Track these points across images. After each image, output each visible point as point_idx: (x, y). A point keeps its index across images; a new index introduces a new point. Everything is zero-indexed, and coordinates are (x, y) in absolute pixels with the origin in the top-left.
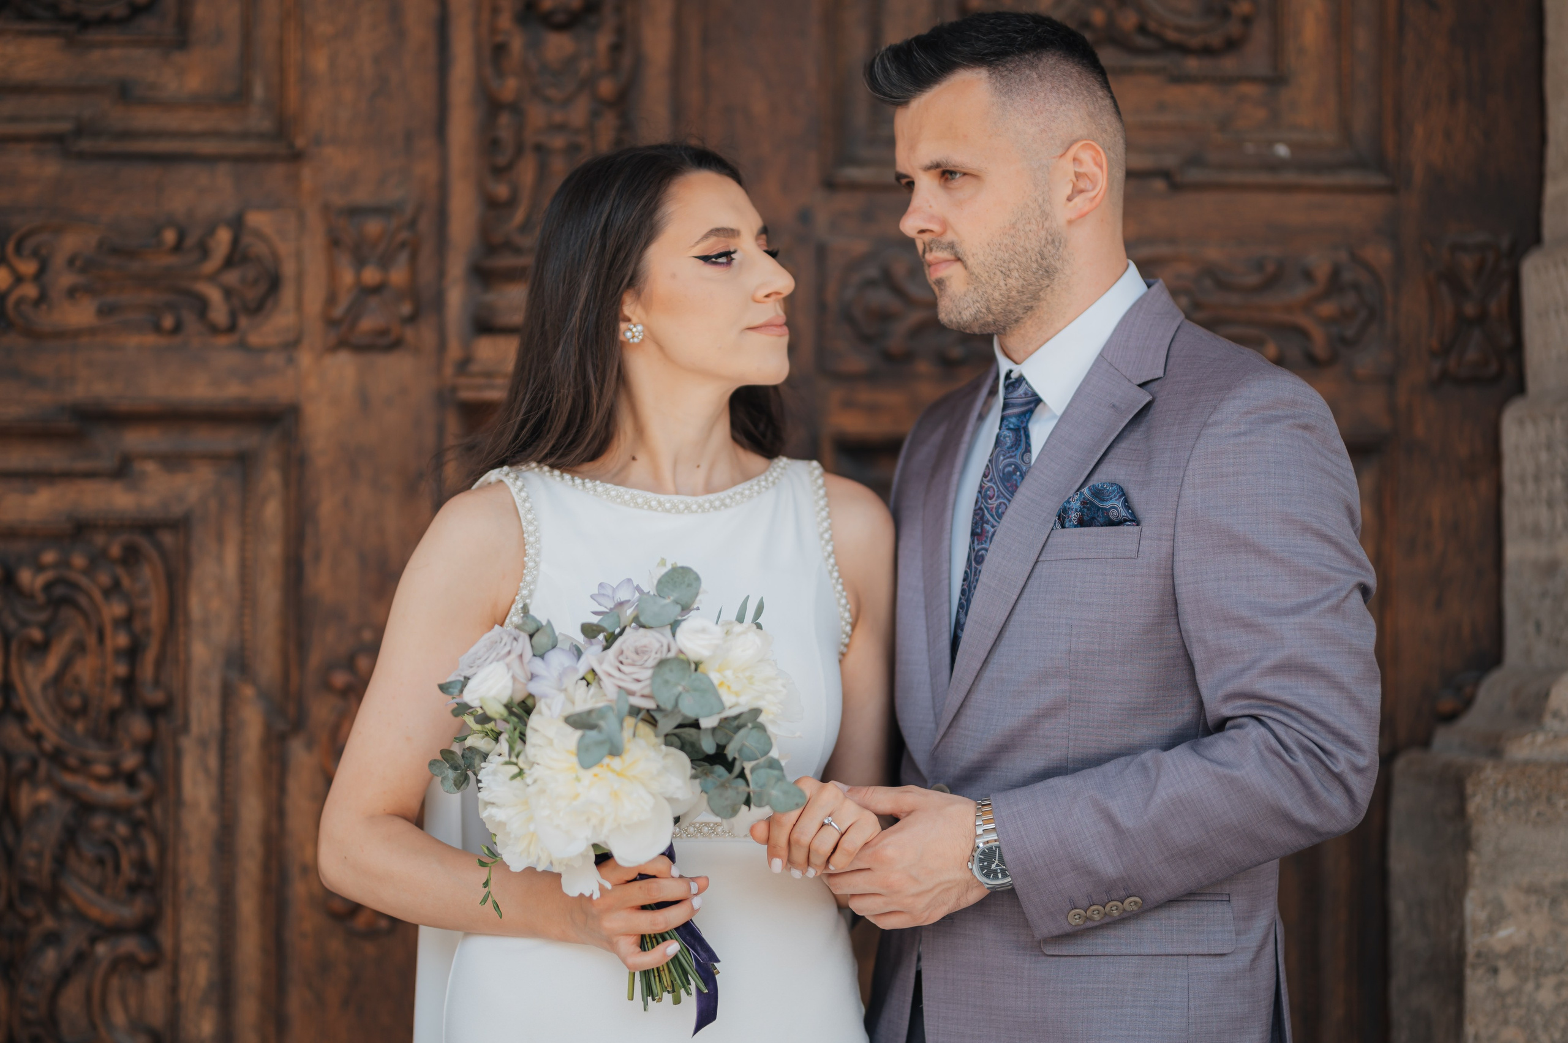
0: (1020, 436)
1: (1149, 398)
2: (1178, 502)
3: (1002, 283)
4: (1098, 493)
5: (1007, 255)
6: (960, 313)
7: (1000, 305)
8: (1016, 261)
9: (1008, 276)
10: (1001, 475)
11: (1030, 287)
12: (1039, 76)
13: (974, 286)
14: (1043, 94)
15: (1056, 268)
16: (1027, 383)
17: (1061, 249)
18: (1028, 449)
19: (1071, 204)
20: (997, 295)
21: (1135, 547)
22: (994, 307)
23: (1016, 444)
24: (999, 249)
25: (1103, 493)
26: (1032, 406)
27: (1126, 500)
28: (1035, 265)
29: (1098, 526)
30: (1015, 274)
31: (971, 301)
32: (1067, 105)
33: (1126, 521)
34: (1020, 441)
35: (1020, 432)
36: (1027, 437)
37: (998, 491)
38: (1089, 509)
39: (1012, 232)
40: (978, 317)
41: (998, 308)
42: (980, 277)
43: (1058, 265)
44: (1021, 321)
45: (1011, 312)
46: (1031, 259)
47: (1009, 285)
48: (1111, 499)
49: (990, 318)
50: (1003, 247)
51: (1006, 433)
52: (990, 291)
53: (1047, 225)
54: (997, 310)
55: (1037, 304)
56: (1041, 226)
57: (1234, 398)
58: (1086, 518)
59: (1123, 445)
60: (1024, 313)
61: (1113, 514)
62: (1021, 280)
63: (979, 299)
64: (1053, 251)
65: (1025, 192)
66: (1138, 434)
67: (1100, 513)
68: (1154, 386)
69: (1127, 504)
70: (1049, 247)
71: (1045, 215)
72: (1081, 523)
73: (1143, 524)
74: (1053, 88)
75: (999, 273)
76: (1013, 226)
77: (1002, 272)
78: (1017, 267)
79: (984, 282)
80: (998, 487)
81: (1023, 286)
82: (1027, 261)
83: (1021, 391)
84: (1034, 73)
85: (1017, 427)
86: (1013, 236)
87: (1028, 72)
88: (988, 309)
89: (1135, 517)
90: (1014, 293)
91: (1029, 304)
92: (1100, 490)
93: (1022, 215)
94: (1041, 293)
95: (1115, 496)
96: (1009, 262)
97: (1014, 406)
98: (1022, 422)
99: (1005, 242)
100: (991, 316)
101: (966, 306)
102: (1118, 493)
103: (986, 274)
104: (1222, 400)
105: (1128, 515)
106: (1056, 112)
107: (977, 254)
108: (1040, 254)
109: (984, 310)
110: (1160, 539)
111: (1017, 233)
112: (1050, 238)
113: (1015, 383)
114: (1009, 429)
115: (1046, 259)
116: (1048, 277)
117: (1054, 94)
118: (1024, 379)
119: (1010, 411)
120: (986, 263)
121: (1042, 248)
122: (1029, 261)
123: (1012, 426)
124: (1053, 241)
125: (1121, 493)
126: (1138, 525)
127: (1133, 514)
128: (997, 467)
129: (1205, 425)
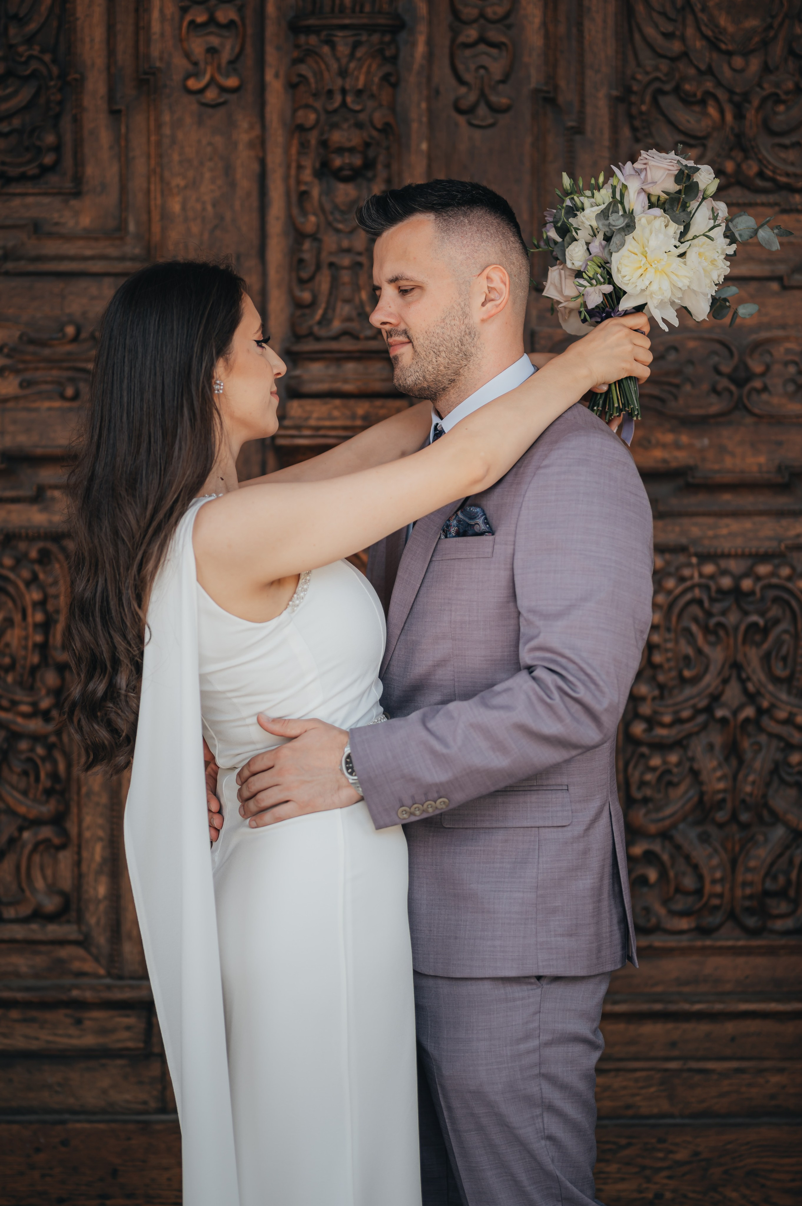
2: (518, 519)
3: (434, 360)
5: (438, 341)
6: (406, 379)
7: (432, 375)
8: (444, 346)
9: (439, 356)
11: (453, 365)
12: (469, 222)
13: (416, 361)
14: (470, 234)
15: (471, 353)
17: (475, 339)
19: (484, 308)
20: (430, 368)
21: (490, 550)
22: (428, 376)
24: (433, 336)
27: (485, 519)
28: (457, 349)
30: (443, 354)
31: (413, 372)
32: (486, 243)
33: (485, 532)
38: (462, 525)
39: (442, 324)
40: (417, 383)
41: (431, 378)
42: (420, 354)
43: (473, 350)
44: (447, 389)
45: (439, 381)
46: (454, 344)
47: (438, 362)
48: (476, 517)
49: (425, 385)
50: (435, 335)
52: (426, 365)
53: (466, 321)
54: (430, 379)
55: (457, 378)
56: (462, 322)
58: (461, 531)
60: (449, 384)
61: (477, 528)
62: (447, 359)
63: (419, 370)
64: (470, 340)
65: (452, 298)
67: (469, 527)
69: (486, 521)
70: (467, 337)
71: (465, 315)
72: (458, 534)
73: (496, 534)
74: (478, 230)
75: (432, 353)
76: (443, 320)
77: (434, 352)
78: (445, 349)
79: (423, 358)
81: (448, 363)
82: (452, 346)
84: (466, 219)
86: (443, 328)
87: (462, 218)
88: (424, 377)
89: (491, 529)
90: (442, 368)
91: (452, 378)
93: (449, 314)
94: (461, 370)
95: (478, 516)
96: (440, 346)
99: (437, 331)
100: (426, 383)
101: (409, 375)
103: (424, 353)
105: (486, 529)
106: (478, 246)
107: (419, 338)
108: (460, 341)
109: (421, 378)
110: (506, 544)
111: (446, 326)
112: (467, 331)
115: (464, 345)
116: (466, 359)
117: (478, 235)
120: (425, 345)
121: (462, 338)
122: (453, 346)
124: (470, 333)
125: (482, 513)
126: (492, 535)
127: (490, 527)
129: (539, 467)
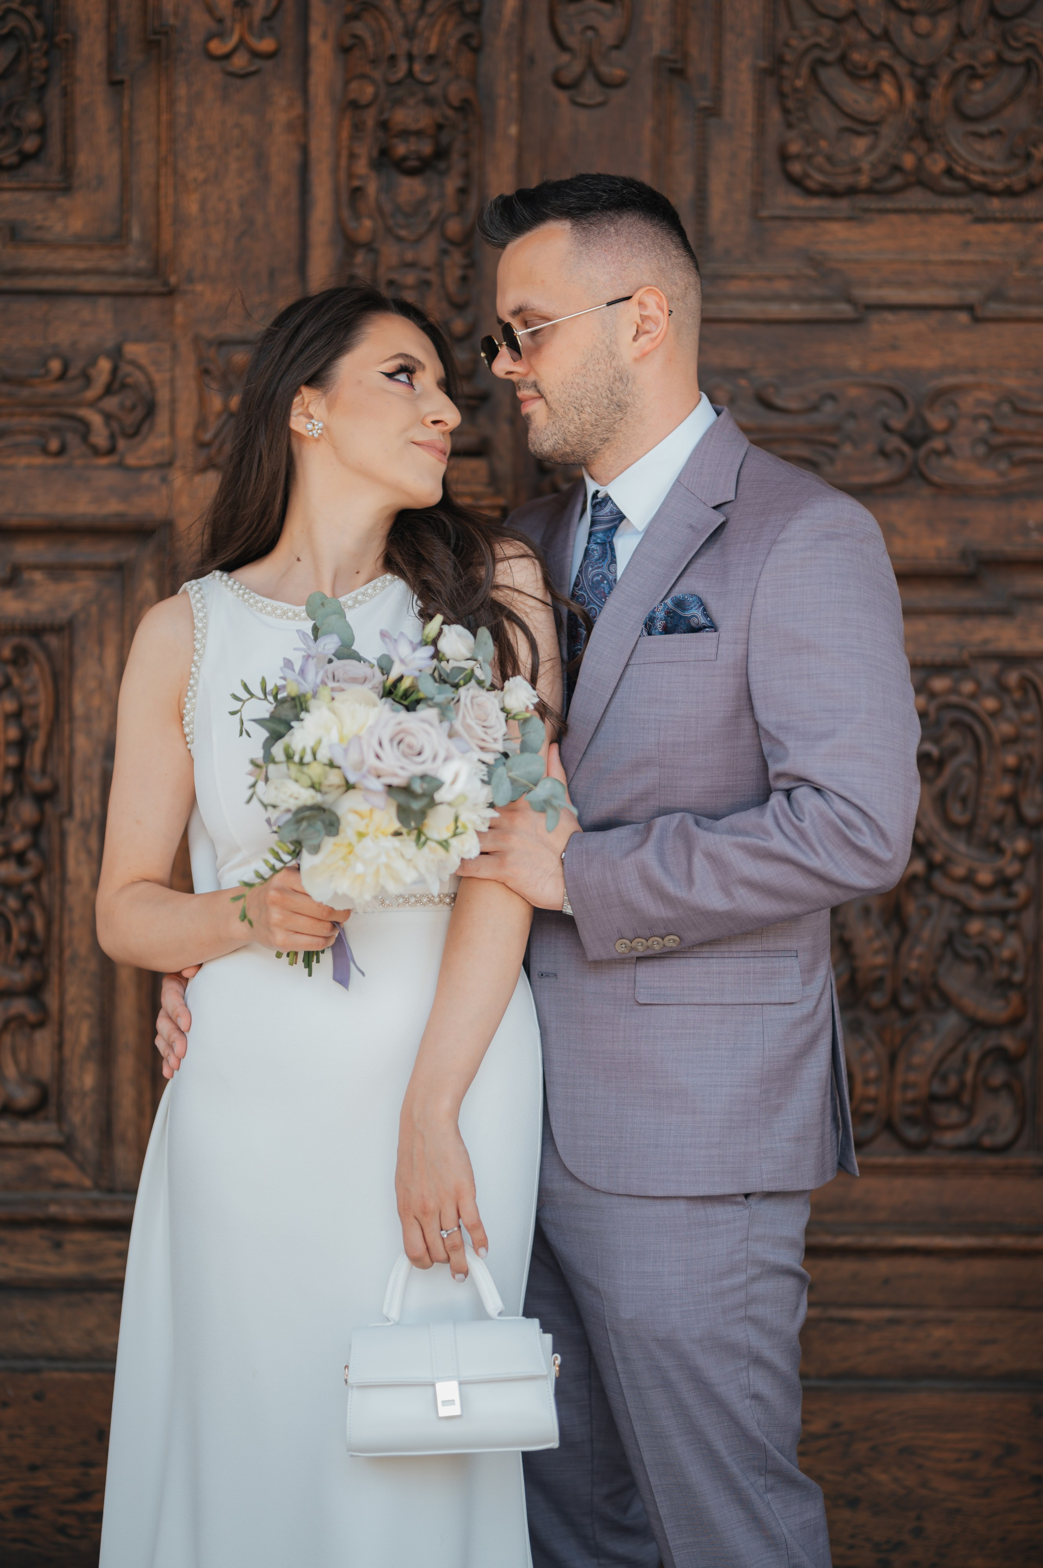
0: (606, 550)
1: (722, 519)
2: (751, 610)
3: (576, 418)
4: (680, 604)
5: (579, 393)
6: (541, 445)
7: (575, 437)
8: (588, 398)
9: (581, 412)
10: (590, 584)
11: (604, 421)
12: (617, 231)
13: (552, 421)
14: (617, 247)
15: (627, 403)
16: (612, 502)
17: (629, 385)
18: (613, 561)
19: (636, 345)
20: (572, 428)
21: (714, 651)
22: (570, 439)
23: (603, 556)
24: (572, 387)
25: (684, 603)
26: (617, 522)
27: (705, 610)
28: (606, 401)
29: (681, 633)
30: (588, 410)
31: (550, 434)
32: (638, 258)
33: (705, 627)
34: (606, 553)
35: (606, 546)
36: (613, 549)
37: (588, 599)
38: (672, 617)
39: (583, 371)
40: (557, 448)
41: (574, 440)
42: (557, 412)
43: (629, 399)
45: (586, 443)
46: (602, 395)
47: (582, 419)
48: (692, 608)
49: (568, 449)
50: (575, 386)
51: (594, 546)
52: (566, 425)
53: (614, 364)
54: (573, 441)
55: (612, 436)
56: (609, 365)
57: (801, 517)
58: (669, 625)
59: (701, 561)
60: (601, 444)
61: (694, 622)
62: (593, 414)
63: (557, 432)
64: (622, 388)
65: (594, 335)
66: (713, 552)
67: (682, 621)
68: (725, 508)
69: (706, 613)
70: (618, 384)
71: (612, 356)
72: (667, 630)
73: (720, 630)
74: (627, 242)
75: (573, 409)
76: (584, 366)
77: (575, 408)
78: (589, 403)
79: (560, 416)
80: (588, 595)
81: (596, 420)
82: (598, 398)
83: (607, 510)
84: (612, 228)
85: (603, 542)
86: (584, 376)
88: (565, 440)
89: (713, 623)
90: (588, 426)
91: (605, 436)
92: (682, 601)
93: (591, 357)
94: (615, 426)
95: (695, 606)
96: (582, 399)
97: (601, 522)
98: (608, 537)
99: (577, 380)
100: (568, 447)
101: (545, 439)
102: (698, 603)
103: (562, 410)
104: (790, 520)
105: (707, 623)
107: (553, 391)
108: (609, 390)
109: (561, 442)
110: (736, 643)
111: (588, 373)
112: (617, 376)
113: (601, 502)
114: (597, 543)
115: (615, 395)
116: (621, 411)
117: (627, 248)
118: (610, 499)
119: (597, 528)
120: (562, 400)
121: (611, 385)
122: (600, 398)
123: (599, 541)
124: (621, 378)
125: (700, 603)
126: (716, 631)
127: (711, 621)
128: (586, 577)
129: (774, 542)
